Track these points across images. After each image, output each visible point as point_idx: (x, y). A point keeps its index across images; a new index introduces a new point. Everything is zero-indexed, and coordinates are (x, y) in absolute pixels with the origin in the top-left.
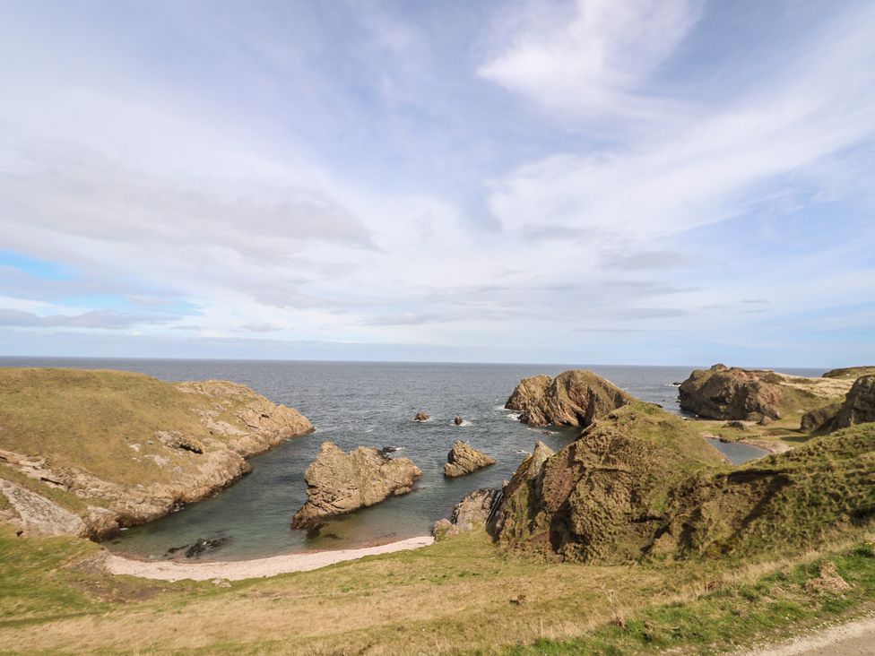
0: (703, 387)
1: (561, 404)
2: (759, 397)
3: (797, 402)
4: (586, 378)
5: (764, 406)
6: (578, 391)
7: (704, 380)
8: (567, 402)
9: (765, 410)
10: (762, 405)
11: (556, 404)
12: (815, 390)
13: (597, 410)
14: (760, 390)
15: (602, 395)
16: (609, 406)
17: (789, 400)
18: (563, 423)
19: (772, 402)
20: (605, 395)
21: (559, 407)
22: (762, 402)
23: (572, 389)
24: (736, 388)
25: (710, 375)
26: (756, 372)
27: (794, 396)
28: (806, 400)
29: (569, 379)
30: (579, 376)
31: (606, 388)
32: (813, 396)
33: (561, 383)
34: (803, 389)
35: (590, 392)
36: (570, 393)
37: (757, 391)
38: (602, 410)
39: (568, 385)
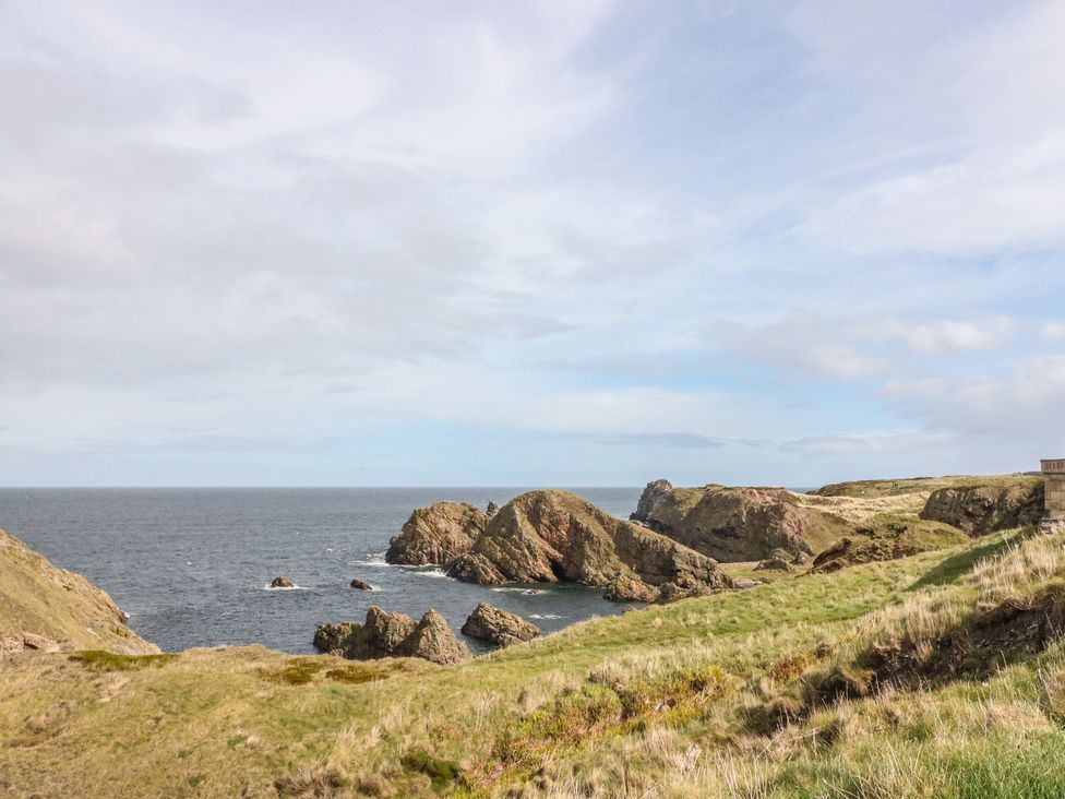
0: (694, 513)
1: (529, 547)
2: (785, 525)
3: (828, 532)
4: (564, 502)
5: (792, 539)
6: (555, 524)
7: (693, 503)
8: (537, 542)
9: (794, 544)
10: (789, 536)
11: (520, 549)
12: (844, 513)
13: (589, 553)
14: (786, 515)
15: (597, 530)
16: (609, 545)
17: (817, 527)
18: (534, 578)
19: (799, 532)
20: (601, 528)
21: (527, 552)
22: (790, 533)
23: (543, 521)
24: (751, 512)
25: (700, 496)
26: (766, 489)
27: (822, 522)
28: (837, 528)
29: (536, 506)
30: (555, 500)
31: (600, 518)
32: (844, 522)
33: (522, 511)
34: (831, 512)
35: (574, 525)
36: (542, 527)
37: (782, 517)
38: (598, 552)
39: (534, 516)
